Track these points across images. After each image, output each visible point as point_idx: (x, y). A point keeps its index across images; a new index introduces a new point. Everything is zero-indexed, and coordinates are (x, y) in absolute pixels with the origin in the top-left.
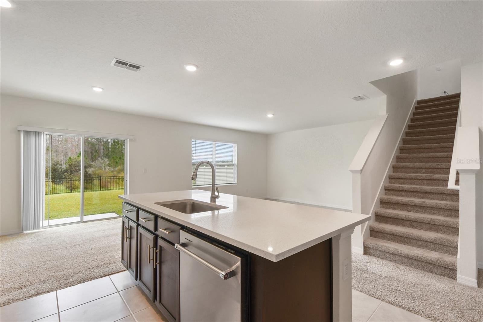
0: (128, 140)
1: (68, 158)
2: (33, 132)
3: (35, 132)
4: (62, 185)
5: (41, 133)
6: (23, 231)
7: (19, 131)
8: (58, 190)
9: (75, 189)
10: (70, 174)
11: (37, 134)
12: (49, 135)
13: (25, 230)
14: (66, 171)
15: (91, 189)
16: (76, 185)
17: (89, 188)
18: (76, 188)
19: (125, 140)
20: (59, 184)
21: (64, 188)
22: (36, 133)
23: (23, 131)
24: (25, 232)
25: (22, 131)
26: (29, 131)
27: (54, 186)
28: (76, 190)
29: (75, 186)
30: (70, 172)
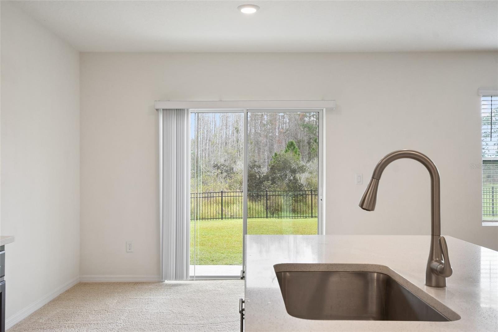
0: (325, 110)
1: (274, 155)
2: (174, 109)
3: (177, 109)
4: (259, 204)
5: (184, 110)
6: (163, 280)
7: (157, 110)
8: (254, 212)
9: (278, 211)
10: (272, 184)
11: (180, 112)
12: (195, 113)
13: (166, 278)
14: (266, 178)
15: (302, 213)
16: (280, 203)
17: (299, 210)
18: (280, 209)
19: (319, 112)
20: (255, 201)
21: (262, 209)
22: (178, 111)
23: (162, 110)
24: (167, 282)
25: (160, 109)
26: (169, 110)
27: (249, 203)
28: (280, 213)
29: (278, 205)
30: (272, 180)
